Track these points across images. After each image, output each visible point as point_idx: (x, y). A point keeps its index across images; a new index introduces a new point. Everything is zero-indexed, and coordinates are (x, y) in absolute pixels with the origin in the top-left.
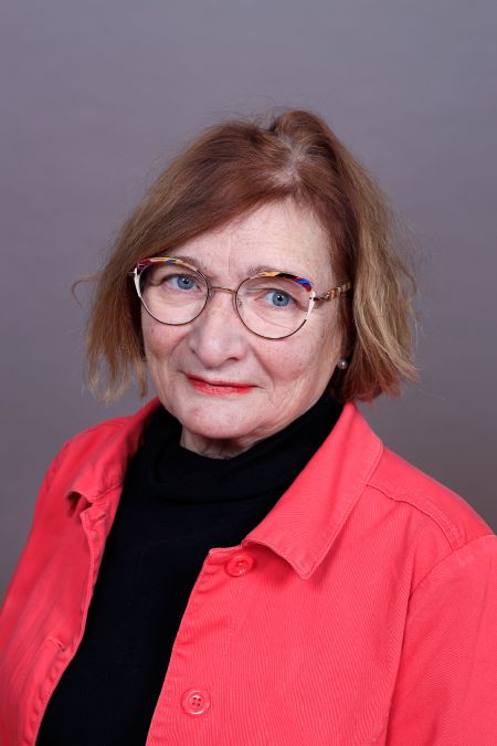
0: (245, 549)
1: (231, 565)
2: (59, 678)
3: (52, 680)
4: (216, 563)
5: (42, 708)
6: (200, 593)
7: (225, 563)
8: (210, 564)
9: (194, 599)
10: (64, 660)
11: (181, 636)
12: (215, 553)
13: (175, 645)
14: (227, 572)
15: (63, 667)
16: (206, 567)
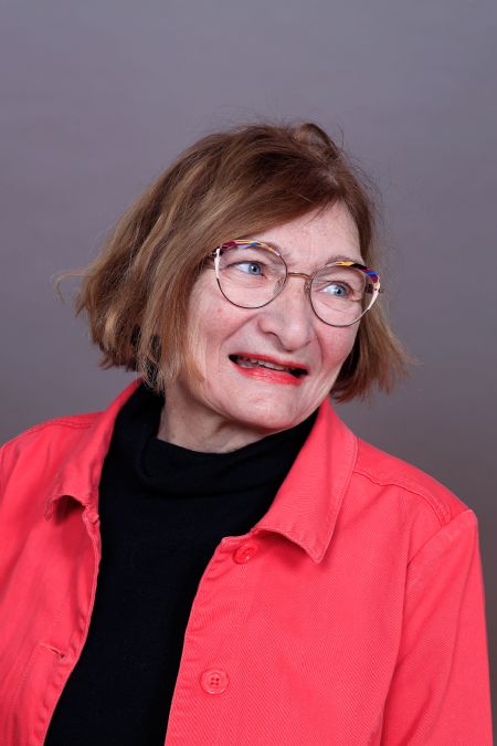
0: (254, 537)
1: (239, 553)
2: (63, 685)
3: (56, 686)
4: (227, 552)
5: (48, 716)
6: (208, 579)
7: (234, 552)
8: (221, 552)
9: (203, 586)
10: (68, 666)
11: (192, 622)
12: (227, 542)
13: (187, 632)
14: (234, 559)
15: (67, 673)
16: (217, 555)
